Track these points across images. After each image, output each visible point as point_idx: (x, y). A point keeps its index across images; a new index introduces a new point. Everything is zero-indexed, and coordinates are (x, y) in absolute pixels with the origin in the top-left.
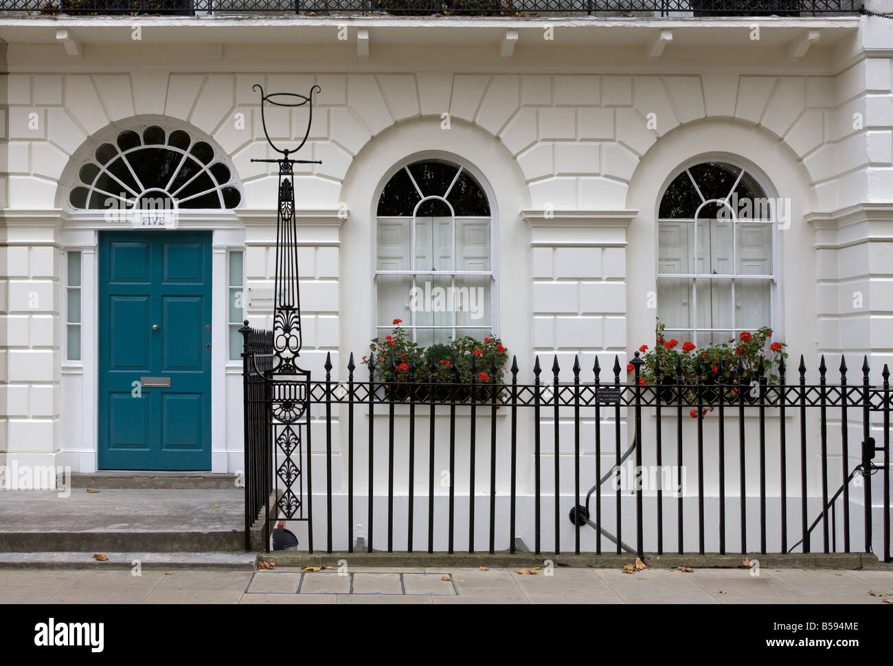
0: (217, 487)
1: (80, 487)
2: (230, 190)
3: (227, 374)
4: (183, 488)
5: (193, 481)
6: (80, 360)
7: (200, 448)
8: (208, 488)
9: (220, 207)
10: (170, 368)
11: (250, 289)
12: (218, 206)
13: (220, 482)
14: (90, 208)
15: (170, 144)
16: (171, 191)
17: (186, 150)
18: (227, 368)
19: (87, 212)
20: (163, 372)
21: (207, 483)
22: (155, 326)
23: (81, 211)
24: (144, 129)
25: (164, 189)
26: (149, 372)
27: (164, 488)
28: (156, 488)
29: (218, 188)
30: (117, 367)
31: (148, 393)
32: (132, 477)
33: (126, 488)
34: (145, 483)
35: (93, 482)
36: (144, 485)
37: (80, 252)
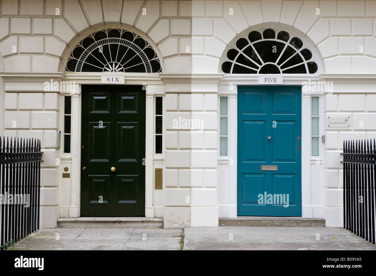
0: (310, 226)
1: (232, 226)
2: (312, 63)
3: (311, 164)
4: (290, 227)
5: (296, 222)
6: (227, 156)
7: (294, 204)
8: (305, 226)
9: (306, 73)
10: (277, 160)
11: (329, 117)
12: (305, 72)
13: (312, 223)
14: (233, 73)
15: (278, 38)
16: (279, 64)
17: (287, 42)
18: (311, 160)
19: (231, 75)
20: (273, 162)
21: (304, 224)
22: (270, 137)
23: (228, 75)
24: (264, 30)
25: (275, 62)
26: (265, 162)
27: (280, 226)
28: (275, 226)
29: (305, 62)
30: (246, 160)
31: (265, 174)
32: (261, 220)
33: (258, 226)
34: (269, 224)
35: (239, 223)
36: (268, 225)
37: (227, 97)
